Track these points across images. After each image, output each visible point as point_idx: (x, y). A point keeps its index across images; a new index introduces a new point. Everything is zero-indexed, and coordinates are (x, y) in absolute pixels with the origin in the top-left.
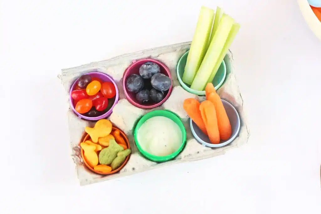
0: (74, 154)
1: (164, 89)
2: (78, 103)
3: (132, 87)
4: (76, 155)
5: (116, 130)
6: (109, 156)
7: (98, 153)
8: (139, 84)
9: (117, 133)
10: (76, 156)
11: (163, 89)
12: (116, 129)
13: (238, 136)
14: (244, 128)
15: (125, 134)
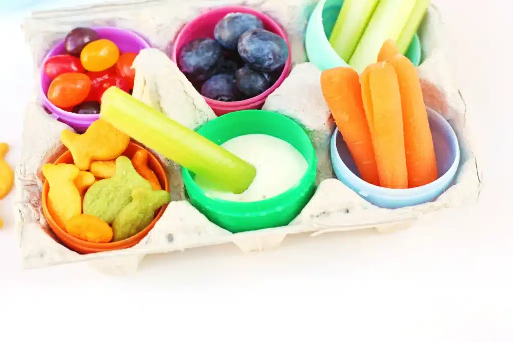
0: (25, 199)
1: (272, 61)
2: (57, 79)
3: (193, 60)
4: (29, 202)
5: (140, 149)
6: (112, 201)
7: (84, 191)
8: (210, 54)
9: (140, 155)
10: (30, 206)
11: (271, 59)
12: (141, 147)
13: (453, 182)
14: (469, 166)
15: (160, 162)
